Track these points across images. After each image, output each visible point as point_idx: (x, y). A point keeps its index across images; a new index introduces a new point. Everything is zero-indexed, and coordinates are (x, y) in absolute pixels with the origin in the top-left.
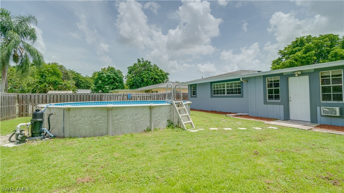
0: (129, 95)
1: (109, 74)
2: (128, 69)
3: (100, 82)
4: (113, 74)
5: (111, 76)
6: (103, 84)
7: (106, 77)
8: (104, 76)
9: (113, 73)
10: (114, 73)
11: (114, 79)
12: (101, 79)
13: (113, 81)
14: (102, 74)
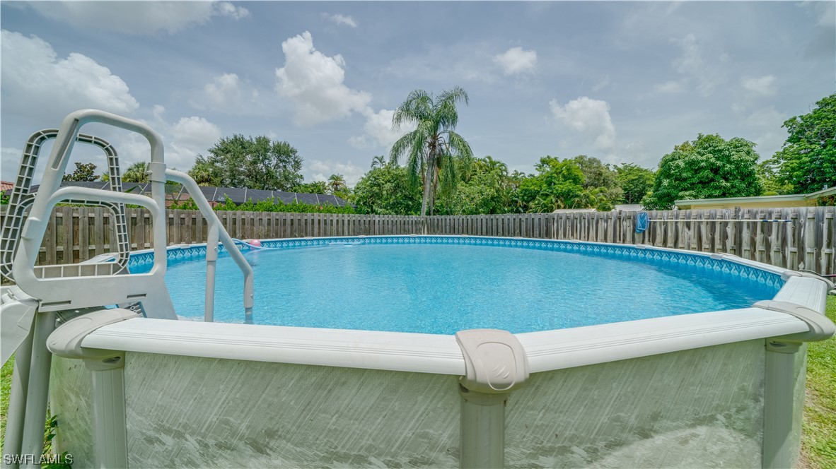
0: (642, 218)
1: (694, 157)
3: (666, 182)
4: (711, 155)
5: (702, 161)
6: (676, 188)
7: (684, 168)
8: (678, 166)
9: (710, 152)
10: (715, 151)
11: (716, 170)
12: (668, 176)
13: (711, 175)
14: (673, 160)
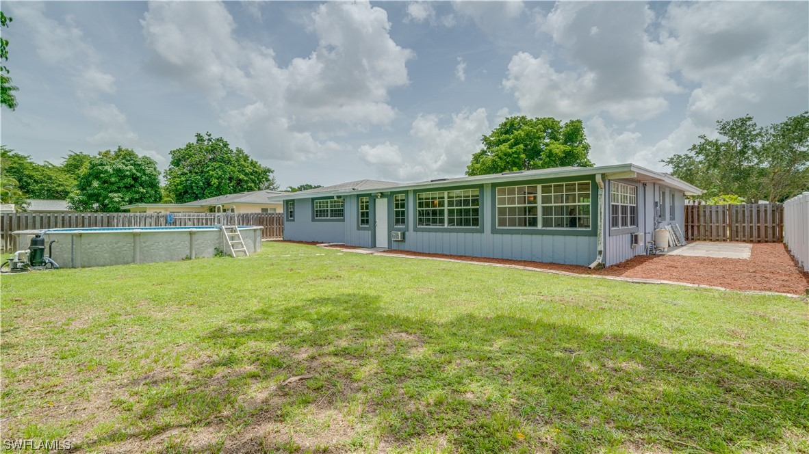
0: (170, 217)
1: (120, 166)
2: (171, 156)
3: (96, 184)
4: (133, 167)
5: (127, 171)
6: (105, 189)
7: (113, 174)
8: (106, 171)
9: (132, 165)
10: (135, 164)
11: (135, 179)
12: (97, 177)
13: (133, 182)
14: (102, 165)
